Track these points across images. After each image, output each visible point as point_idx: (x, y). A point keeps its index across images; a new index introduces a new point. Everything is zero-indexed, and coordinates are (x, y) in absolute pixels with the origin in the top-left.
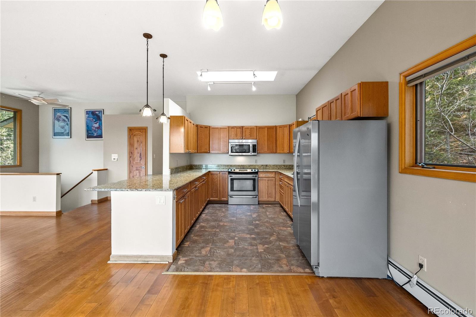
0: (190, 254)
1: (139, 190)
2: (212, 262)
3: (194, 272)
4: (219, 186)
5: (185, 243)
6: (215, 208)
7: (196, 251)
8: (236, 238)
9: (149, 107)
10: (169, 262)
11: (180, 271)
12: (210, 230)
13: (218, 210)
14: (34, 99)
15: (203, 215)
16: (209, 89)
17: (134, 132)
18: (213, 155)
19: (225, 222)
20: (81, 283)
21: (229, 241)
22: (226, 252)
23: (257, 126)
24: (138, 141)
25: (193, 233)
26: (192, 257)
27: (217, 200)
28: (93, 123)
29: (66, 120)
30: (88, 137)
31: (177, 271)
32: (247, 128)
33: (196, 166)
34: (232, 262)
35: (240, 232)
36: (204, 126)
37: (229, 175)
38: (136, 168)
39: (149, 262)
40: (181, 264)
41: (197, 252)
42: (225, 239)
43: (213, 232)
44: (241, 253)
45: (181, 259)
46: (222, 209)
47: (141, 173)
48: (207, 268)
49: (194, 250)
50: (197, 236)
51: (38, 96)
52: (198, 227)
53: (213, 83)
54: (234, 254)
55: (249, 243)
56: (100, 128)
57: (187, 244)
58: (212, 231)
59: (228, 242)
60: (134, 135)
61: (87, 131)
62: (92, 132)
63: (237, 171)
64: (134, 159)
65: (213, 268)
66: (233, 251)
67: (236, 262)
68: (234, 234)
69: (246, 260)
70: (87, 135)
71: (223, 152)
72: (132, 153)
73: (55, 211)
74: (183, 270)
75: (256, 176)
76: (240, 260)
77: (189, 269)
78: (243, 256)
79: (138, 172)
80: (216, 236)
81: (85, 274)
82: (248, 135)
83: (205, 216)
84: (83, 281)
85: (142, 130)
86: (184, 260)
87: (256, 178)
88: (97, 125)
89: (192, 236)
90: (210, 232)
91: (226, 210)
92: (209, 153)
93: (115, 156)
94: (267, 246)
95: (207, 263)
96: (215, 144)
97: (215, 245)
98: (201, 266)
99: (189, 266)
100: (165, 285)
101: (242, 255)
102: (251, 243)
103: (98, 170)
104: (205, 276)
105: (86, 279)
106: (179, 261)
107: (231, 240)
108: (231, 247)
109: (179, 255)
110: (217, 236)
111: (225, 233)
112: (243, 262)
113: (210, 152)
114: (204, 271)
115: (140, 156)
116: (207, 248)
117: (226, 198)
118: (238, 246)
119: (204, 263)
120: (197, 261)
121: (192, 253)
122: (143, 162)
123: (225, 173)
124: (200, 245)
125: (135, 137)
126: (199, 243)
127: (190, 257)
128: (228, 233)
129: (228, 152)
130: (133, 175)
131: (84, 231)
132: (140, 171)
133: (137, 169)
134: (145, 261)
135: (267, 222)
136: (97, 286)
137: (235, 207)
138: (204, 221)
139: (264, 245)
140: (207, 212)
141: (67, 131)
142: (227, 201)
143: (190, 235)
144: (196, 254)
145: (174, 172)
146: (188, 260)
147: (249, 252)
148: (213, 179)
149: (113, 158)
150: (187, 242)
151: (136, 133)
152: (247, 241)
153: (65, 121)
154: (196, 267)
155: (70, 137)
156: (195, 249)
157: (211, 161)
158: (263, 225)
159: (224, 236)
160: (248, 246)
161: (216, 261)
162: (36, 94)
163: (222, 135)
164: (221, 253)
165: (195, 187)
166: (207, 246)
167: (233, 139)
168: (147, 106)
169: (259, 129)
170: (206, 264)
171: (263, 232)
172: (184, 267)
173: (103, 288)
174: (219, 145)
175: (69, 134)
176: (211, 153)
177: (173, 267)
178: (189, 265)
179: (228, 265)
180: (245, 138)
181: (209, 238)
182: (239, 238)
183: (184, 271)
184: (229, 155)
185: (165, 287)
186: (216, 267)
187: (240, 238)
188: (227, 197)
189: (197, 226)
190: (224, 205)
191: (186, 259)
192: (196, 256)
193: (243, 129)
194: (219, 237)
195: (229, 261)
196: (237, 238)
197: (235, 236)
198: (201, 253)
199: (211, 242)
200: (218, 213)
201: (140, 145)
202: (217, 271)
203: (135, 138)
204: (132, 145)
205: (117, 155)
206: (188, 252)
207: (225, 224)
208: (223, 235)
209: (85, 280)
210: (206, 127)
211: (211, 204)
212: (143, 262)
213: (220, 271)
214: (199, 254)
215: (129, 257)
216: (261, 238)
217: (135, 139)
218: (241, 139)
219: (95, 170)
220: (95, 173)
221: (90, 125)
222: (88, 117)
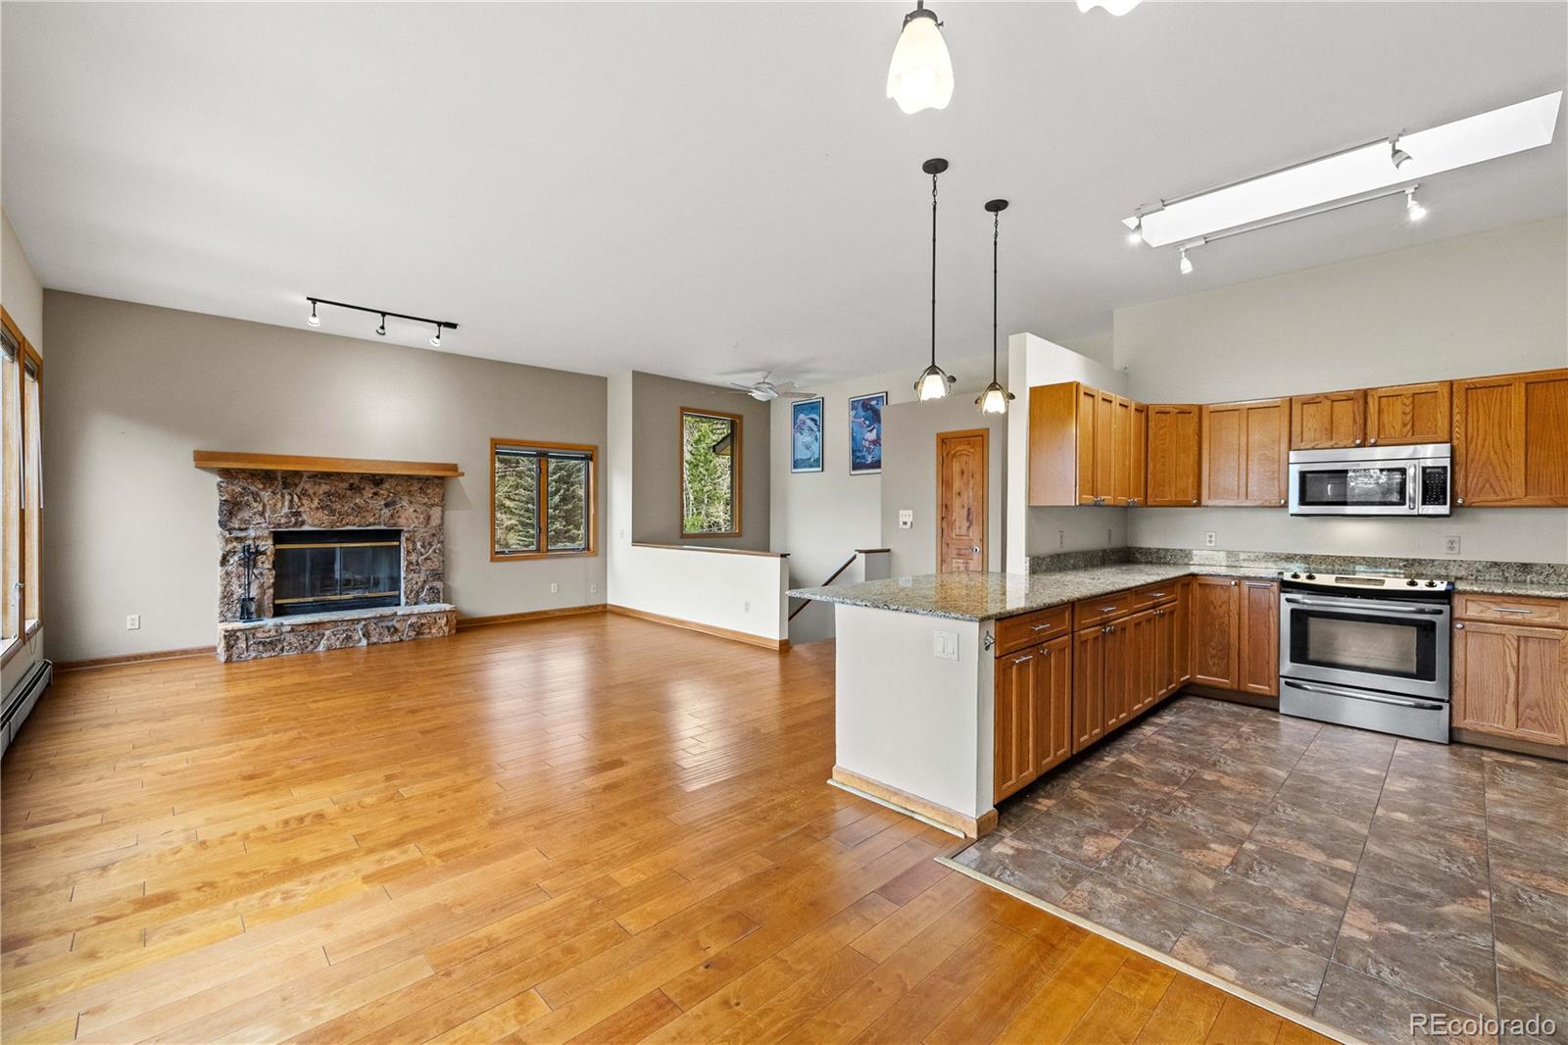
0: (1040, 836)
1: (892, 607)
2: (1106, 892)
3: (1027, 892)
4: (1234, 633)
5: (1040, 800)
6: (1209, 716)
7: (1066, 835)
8: (1248, 846)
9: (937, 373)
10: (968, 835)
11: (986, 874)
12: (1150, 784)
13: (1219, 723)
14: (756, 389)
15: (1148, 730)
16: (1186, 266)
17: (952, 447)
18: (1218, 515)
19: (1228, 775)
20: (764, 806)
21: (1213, 846)
22: (1176, 878)
23: (1451, 383)
24: (963, 473)
25: (1082, 776)
26: (1045, 847)
27: (1229, 687)
28: (866, 430)
29: (815, 428)
30: (856, 466)
31: (978, 869)
32: (1394, 395)
33: (1147, 552)
34: (1187, 921)
35: (1283, 831)
36: (1175, 407)
37: (1284, 596)
38: (958, 551)
39: (916, 817)
40: (1000, 853)
41: (1068, 839)
42: (1196, 834)
43: (1158, 796)
44: (1245, 907)
45: (1006, 840)
46: (1239, 723)
47: (971, 566)
48: (1079, 900)
49: (1061, 829)
50: (1092, 790)
51: (762, 380)
52: (1108, 764)
53: (1203, 242)
54: (1210, 898)
55: (1304, 885)
56: (877, 442)
57: (1045, 804)
58: (1154, 791)
59: (1204, 846)
60: (954, 455)
61: (852, 451)
62: (862, 454)
63: (1324, 579)
64: (951, 525)
65: (1099, 911)
66: (1210, 884)
67: (1200, 928)
68: (1247, 828)
69: (1255, 938)
70: (852, 462)
71: (1259, 503)
72: (946, 506)
73: (778, 639)
74: (996, 874)
75: (1440, 612)
76: (1226, 931)
77: (1017, 877)
78: (1246, 919)
79: (961, 561)
80: (1165, 810)
81: (778, 791)
82: (1398, 427)
83: (1154, 733)
84: (769, 804)
85: (973, 439)
86: (1012, 847)
87: (1441, 621)
88: (872, 436)
89: (1075, 787)
90: (1147, 790)
91: (1255, 731)
92: (1195, 506)
93: (906, 515)
94: (1403, 929)
95: (1086, 885)
96: (1223, 473)
97: (1145, 841)
98: (1059, 887)
99: (1020, 871)
100: (928, 892)
101: (1245, 914)
102: (1318, 886)
103: (866, 552)
104: (1059, 921)
105: (775, 802)
106: (997, 843)
107: (1223, 844)
108: (1208, 868)
109: (1006, 827)
110: (1169, 814)
111: (1206, 813)
112: (1235, 942)
113: (1204, 503)
114: (1061, 905)
115: (969, 515)
116: (1107, 839)
117: (1269, 686)
118: (1246, 875)
119: (1074, 882)
120: (1054, 865)
121: (1048, 838)
122: (975, 534)
123: (1265, 588)
124: (1089, 822)
125: (955, 459)
126: (1088, 814)
127: (1038, 847)
128: (1220, 818)
129: (1286, 502)
130: (949, 571)
131: (813, 696)
132: (969, 561)
133: (960, 555)
134: (906, 809)
135: (1466, 831)
136: (788, 825)
137: (1307, 727)
138: (1141, 749)
139: (1381, 919)
140: (1170, 723)
141: (816, 456)
142: (1271, 697)
143: (1069, 779)
144: (1062, 843)
145: (1044, 567)
146: (1026, 850)
147: (1289, 917)
148: (1207, 606)
149: (902, 520)
150: (1049, 798)
151: (958, 449)
152: (1300, 872)
153: (812, 430)
154: (1041, 883)
155: (821, 469)
156: (1066, 827)
157: (1211, 537)
158: (1431, 838)
159: (1201, 821)
160: (1295, 891)
161: (1122, 893)
162: (758, 377)
163: (1255, 437)
164: (1157, 875)
165: (1104, 623)
166: (1112, 832)
167: (1313, 448)
168: (933, 370)
169: (1465, 393)
170: (1079, 887)
171: (1411, 865)
172: (1005, 868)
173: (795, 834)
174: (1244, 477)
175: (819, 463)
176: (1207, 506)
177: (973, 853)
178: (1021, 866)
179: (1163, 923)
180: (1380, 442)
181: (1131, 810)
182: (1263, 851)
183: (998, 879)
184: (1292, 515)
185: (928, 897)
186: (1112, 910)
187: (1270, 851)
188: (1273, 683)
189: (1106, 759)
190: (1257, 710)
191: (1023, 845)
192: (1056, 850)
193: (1366, 403)
194: (1178, 817)
195: (1173, 911)
196: (1253, 847)
197: (1249, 838)
198: (1077, 847)
199: (1133, 826)
200: (1213, 736)
201: (968, 483)
202: (1109, 927)
203: (954, 463)
204: (948, 483)
205: (911, 512)
206: (1039, 829)
207: (1226, 781)
208: (1197, 818)
209: (772, 803)
210: (1184, 411)
211: (1200, 699)
212: (903, 811)
213: (1121, 929)
214: (1070, 846)
215: (872, 784)
216: (1387, 885)
217: (957, 467)
218: (1359, 446)
219: (860, 552)
220: (861, 557)
221: (858, 436)
222: (855, 417)
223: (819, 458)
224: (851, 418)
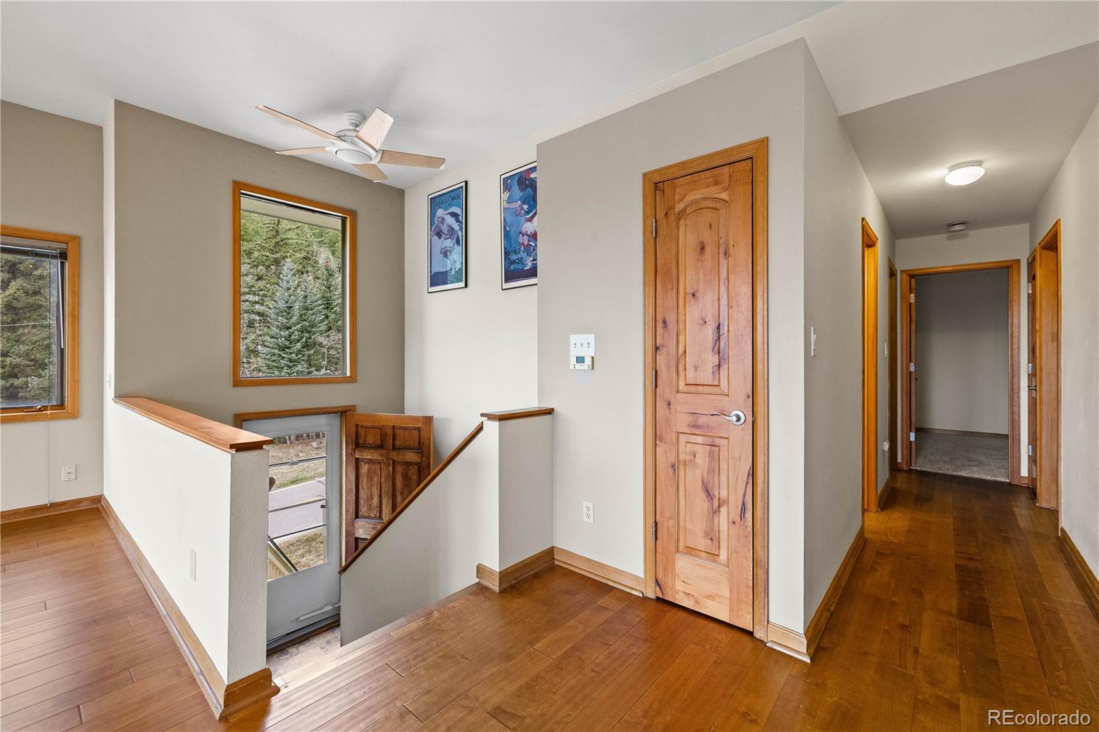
17: (677, 198)
24: (703, 249)
28: (523, 219)
29: (456, 226)
38: (690, 418)
47: (724, 453)
51: (352, 128)
60: (682, 214)
61: (505, 253)
62: (519, 256)
64: (678, 364)
70: (505, 269)
72: (664, 322)
79: (700, 439)
88: (533, 226)
93: (582, 344)
103: (503, 418)
115: (719, 339)
122: (734, 382)
125: (682, 222)
130: (672, 459)
132: (718, 441)
133: (698, 427)
141: (458, 266)
149: (575, 352)
151: (691, 198)
153: (453, 230)
155: (462, 284)
201: (717, 267)
203: (682, 229)
205: (591, 338)
217: (687, 237)
219: (490, 417)
220: (492, 428)
221: (513, 230)
222: (509, 201)
223: (461, 269)
224: (505, 204)
